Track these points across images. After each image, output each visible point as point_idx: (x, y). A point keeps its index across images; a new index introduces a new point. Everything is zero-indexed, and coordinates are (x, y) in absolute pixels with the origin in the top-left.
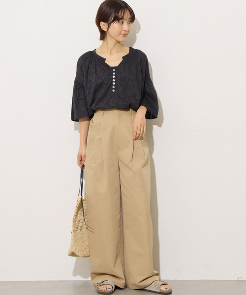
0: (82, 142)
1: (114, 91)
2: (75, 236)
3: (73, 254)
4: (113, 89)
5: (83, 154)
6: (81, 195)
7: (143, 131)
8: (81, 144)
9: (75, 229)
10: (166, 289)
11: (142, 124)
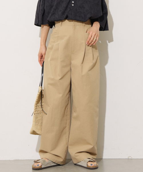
0: (43, 43)
1: (73, 5)
2: (36, 118)
3: (34, 133)
4: (73, 3)
5: (43, 53)
6: (42, 86)
7: (96, 40)
8: (41, 45)
9: (36, 112)
10: (91, 165)
11: (96, 35)
